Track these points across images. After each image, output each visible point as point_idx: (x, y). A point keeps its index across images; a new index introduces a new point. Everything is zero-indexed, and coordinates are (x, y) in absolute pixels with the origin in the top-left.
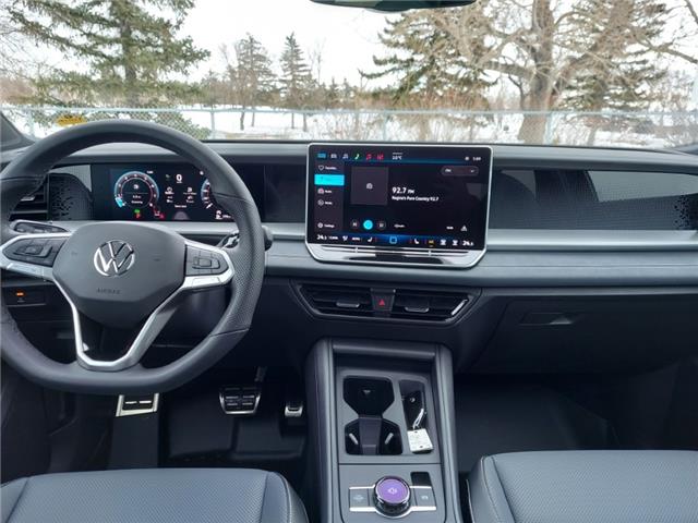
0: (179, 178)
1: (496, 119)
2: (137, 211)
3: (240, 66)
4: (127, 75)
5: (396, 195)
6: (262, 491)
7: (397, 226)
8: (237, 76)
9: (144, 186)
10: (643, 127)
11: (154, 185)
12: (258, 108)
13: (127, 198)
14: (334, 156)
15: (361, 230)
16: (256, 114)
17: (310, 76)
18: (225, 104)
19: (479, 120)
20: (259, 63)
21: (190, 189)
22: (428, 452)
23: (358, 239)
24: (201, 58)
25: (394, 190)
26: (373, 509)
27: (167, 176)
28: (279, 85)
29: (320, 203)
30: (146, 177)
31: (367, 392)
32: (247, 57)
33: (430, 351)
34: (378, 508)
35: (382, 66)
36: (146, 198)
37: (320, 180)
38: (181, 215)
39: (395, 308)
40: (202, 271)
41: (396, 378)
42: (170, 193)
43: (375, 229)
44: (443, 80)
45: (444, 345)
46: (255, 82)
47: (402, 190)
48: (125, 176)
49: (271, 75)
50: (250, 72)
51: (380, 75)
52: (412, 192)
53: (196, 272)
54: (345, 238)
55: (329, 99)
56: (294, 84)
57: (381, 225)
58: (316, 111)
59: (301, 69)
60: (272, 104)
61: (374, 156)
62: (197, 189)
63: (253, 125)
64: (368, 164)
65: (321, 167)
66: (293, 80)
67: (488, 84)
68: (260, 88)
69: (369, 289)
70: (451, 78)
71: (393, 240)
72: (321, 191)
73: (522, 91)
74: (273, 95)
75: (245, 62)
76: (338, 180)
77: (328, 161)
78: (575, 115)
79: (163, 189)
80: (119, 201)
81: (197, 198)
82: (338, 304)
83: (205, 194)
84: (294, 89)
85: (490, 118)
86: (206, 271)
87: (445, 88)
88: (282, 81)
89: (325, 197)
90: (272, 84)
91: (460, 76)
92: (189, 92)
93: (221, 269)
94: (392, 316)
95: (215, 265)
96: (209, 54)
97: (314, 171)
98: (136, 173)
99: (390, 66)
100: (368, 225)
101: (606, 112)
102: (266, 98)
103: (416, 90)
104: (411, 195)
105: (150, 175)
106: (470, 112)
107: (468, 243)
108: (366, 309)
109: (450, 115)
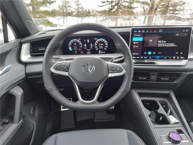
0: (88, 41)
1: (137, 18)
2: (76, 52)
3: (62, 5)
4: (32, 9)
5: (160, 43)
6: (127, 137)
7: (159, 53)
8: (62, 8)
9: (78, 44)
10: (179, 19)
11: (81, 43)
12: (68, 17)
13: (72, 48)
14: (140, 31)
15: (147, 55)
16: (68, 19)
17: (82, 7)
18: (58, 16)
19: (132, 18)
20: (67, 4)
21: (91, 44)
22: (177, 123)
23: (146, 57)
24: (53, 3)
25: (159, 41)
26: (170, 142)
27: (85, 40)
28: (73, 10)
29: (134, 47)
30: (78, 41)
31: (148, 104)
32: (64, 2)
33: (167, 91)
34: (171, 142)
35: (104, 3)
36: (78, 48)
37: (135, 39)
38: (89, 52)
39: (157, 79)
40: (114, 72)
41: (157, 100)
42: (85, 46)
43: (152, 55)
44: (122, 7)
45: (171, 89)
46: (67, 10)
47: (162, 42)
48: (72, 41)
49: (71, 7)
50: (65, 7)
51: (103, 6)
52: (165, 42)
53: (112, 72)
54: (142, 57)
55: (88, 14)
56: (78, 10)
57: (154, 53)
58: (84, 17)
59: (80, 5)
60: (72, 16)
61: (153, 31)
62: (93, 44)
63: (67, 22)
64: (151, 34)
65: (135, 35)
66: (78, 8)
67: (135, 8)
68: (68, 11)
69: (149, 73)
70: (124, 6)
71: (158, 58)
72: (135, 43)
73: (144, 9)
74: (72, 13)
75: (64, 4)
76: (141, 39)
77: (137, 33)
78: (160, 16)
79: (83, 44)
80: (70, 49)
81: (94, 47)
82: (139, 78)
83: (96, 46)
84: (78, 11)
85: (135, 18)
86: (116, 71)
87: (122, 9)
88: (74, 9)
89: (136, 45)
90: (71, 10)
91: (126, 6)
92: (51, 13)
93: (121, 71)
94: (157, 81)
95: (118, 69)
96: (56, 1)
97: (132, 36)
98: (75, 40)
99: (106, 3)
100: (150, 53)
101: (168, 15)
102: (70, 14)
103: (114, 10)
104: (165, 43)
105: (79, 40)
106: (129, 16)
107: (182, 58)
108: (148, 79)
109: (124, 17)
